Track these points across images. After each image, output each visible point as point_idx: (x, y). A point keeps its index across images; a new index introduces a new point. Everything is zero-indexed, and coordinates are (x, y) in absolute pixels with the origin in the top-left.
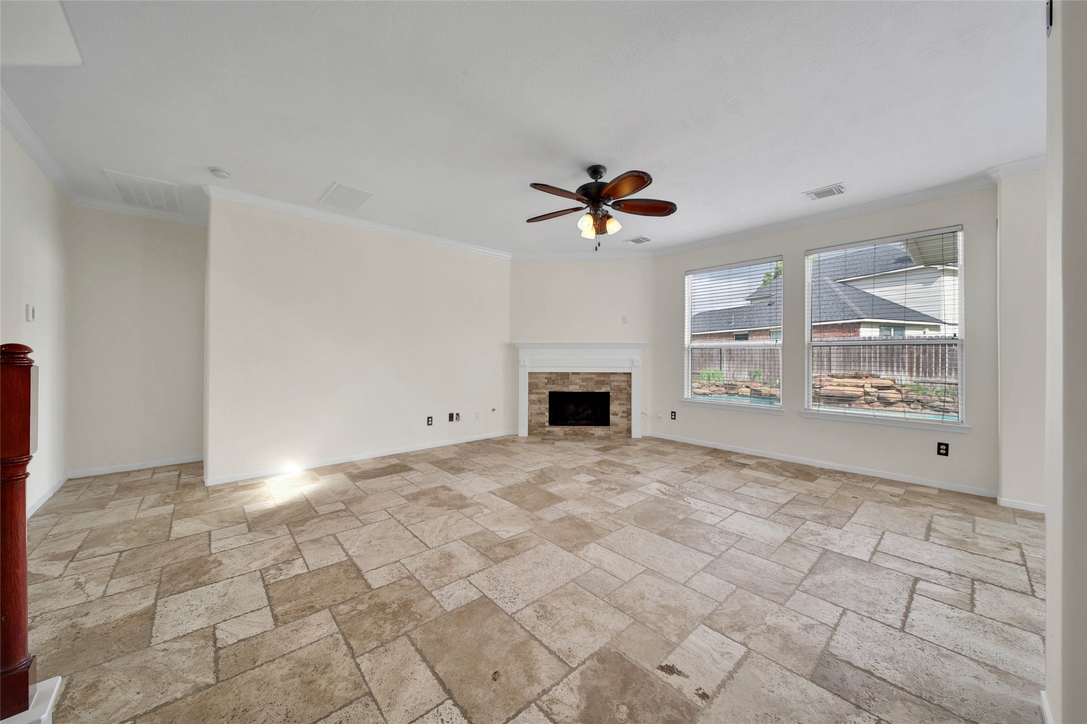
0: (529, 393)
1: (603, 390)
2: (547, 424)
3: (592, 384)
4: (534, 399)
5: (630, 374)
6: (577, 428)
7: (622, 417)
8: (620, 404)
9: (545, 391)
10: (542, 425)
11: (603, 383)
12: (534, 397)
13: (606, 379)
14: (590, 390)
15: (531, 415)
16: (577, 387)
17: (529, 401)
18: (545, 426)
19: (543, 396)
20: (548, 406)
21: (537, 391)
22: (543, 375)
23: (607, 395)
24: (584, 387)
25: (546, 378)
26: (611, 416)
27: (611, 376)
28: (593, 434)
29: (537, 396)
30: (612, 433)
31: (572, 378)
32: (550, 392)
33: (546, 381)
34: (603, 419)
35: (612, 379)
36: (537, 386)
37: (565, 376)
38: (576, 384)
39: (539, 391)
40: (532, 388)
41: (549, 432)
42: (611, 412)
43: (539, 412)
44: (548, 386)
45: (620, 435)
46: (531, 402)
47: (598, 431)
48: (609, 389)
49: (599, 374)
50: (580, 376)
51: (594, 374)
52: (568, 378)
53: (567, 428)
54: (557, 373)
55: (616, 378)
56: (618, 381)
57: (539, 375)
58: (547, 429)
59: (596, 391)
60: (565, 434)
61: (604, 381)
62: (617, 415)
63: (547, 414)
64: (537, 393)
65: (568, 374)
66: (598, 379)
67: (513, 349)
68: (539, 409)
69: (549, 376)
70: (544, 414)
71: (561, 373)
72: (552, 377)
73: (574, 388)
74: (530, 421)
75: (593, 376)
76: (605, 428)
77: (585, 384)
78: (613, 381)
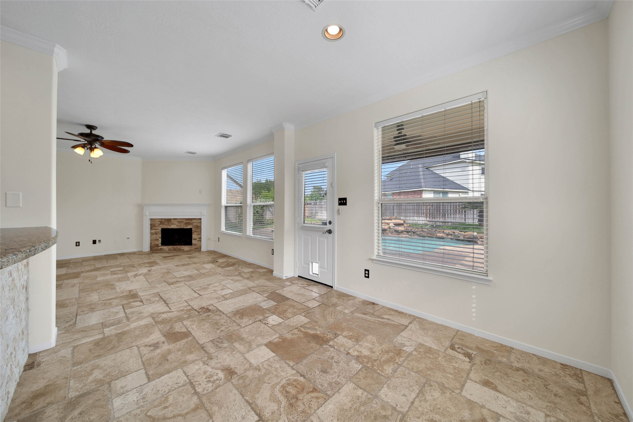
0: (151, 229)
1: (189, 227)
2: (160, 245)
3: (183, 224)
4: (153, 232)
5: (201, 219)
6: (175, 247)
7: (198, 241)
8: (197, 234)
9: (159, 228)
10: (158, 246)
11: (189, 224)
12: (153, 231)
13: (190, 221)
14: (182, 227)
15: (151, 240)
16: (176, 226)
17: (151, 233)
18: (159, 246)
19: (158, 231)
20: (160, 236)
21: (155, 228)
22: (158, 220)
23: (191, 229)
24: (179, 226)
25: (159, 221)
26: (193, 240)
27: (193, 220)
28: (184, 250)
29: (155, 231)
30: (193, 249)
31: (172, 221)
32: (162, 229)
33: (160, 223)
34: (189, 242)
35: (193, 221)
36: (155, 225)
37: (169, 220)
38: (175, 224)
39: (156, 228)
40: (152, 226)
41: (161, 249)
42: (193, 238)
43: (156, 239)
44: (160, 225)
45: (197, 250)
46: (152, 234)
47: (186, 248)
48: (192, 227)
49: (186, 219)
50: (177, 220)
51: (184, 219)
52: (171, 221)
53: (170, 247)
54: (165, 219)
55: (195, 221)
56: (196, 223)
57: (156, 220)
58: (160, 247)
59: (185, 228)
60: (169, 250)
61: (189, 222)
62: (196, 240)
63: (160, 240)
64: (155, 229)
65: (170, 219)
66: (186, 221)
67: (141, 207)
68: (156, 237)
69: (161, 220)
70: (158, 240)
71: (167, 219)
72: (162, 221)
73: (173, 227)
74: (151, 243)
75: (183, 220)
76: (190, 246)
77: (179, 224)
78: (194, 223)
